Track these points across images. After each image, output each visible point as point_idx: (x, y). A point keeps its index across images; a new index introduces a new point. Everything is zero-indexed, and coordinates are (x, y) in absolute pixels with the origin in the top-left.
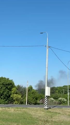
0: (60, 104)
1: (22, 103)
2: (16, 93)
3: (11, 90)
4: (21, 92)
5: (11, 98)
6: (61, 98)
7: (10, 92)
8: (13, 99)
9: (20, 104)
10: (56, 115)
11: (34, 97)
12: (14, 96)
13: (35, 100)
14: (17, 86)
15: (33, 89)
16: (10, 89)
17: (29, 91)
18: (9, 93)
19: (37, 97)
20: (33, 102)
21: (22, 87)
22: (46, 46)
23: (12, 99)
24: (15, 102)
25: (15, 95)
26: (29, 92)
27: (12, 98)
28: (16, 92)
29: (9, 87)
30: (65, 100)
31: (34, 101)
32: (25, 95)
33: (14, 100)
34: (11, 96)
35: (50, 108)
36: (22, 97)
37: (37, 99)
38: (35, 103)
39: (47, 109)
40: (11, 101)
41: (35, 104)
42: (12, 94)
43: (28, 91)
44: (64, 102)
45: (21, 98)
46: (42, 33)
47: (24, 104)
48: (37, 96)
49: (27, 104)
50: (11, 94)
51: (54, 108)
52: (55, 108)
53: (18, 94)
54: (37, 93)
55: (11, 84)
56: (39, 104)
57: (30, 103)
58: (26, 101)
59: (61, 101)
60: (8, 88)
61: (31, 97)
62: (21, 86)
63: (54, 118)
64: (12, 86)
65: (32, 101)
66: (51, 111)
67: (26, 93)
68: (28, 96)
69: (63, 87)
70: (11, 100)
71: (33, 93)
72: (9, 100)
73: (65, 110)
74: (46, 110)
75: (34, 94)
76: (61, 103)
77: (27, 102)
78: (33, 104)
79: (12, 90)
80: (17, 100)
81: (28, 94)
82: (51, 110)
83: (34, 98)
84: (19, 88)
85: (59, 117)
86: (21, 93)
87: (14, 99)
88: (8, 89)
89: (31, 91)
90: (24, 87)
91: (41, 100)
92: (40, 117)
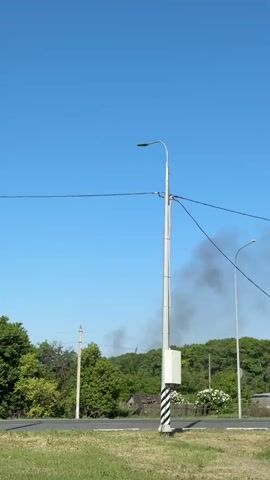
0: (207, 411)
1: (59, 412)
2: (37, 375)
3: (15, 364)
4: (54, 371)
5: (18, 392)
6: (207, 391)
7: (13, 370)
8: (23, 398)
9: (51, 416)
10: (214, 458)
11: (107, 389)
12: (30, 387)
13: (109, 400)
14: (38, 347)
15: (102, 356)
16: (13, 361)
17: (86, 364)
18: (9, 376)
19: (118, 387)
20: (103, 409)
21: (60, 348)
22: (161, 195)
23: (19, 397)
24: (33, 410)
25: (33, 381)
26: (87, 369)
27: (22, 395)
28: (35, 370)
29: (8, 351)
30: (226, 397)
31: (106, 404)
32: (70, 383)
33: (30, 403)
34: (18, 387)
35: (179, 430)
36: (59, 388)
37: (116, 395)
38: (109, 411)
39: (171, 434)
40: (18, 405)
41: (112, 415)
42: (21, 379)
43: (83, 365)
44: (221, 405)
45: (58, 394)
46: (145, 145)
47: (67, 417)
48: (117, 383)
49: (81, 417)
50: (17, 379)
51: (195, 431)
52: (200, 431)
53: (42, 379)
54: (116, 373)
55: (16, 339)
56: (125, 414)
57: (92, 413)
58: (74, 405)
59: (207, 401)
60: (7, 355)
61: (94, 389)
62: (56, 347)
63: (208, 468)
64: (22, 348)
65: (98, 406)
66: (188, 441)
67: (74, 375)
68: (82, 384)
69: (207, 344)
70: (18, 400)
71: (102, 373)
72: (9, 403)
73: (238, 437)
74: (170, 440)
75: (104, 376)
76: (208, 407)
77: (80, 409)
78: (104, 413)
79: (22, 365)
80: (41, 399)
81: (81, 376)
82: (187, 438)
83: (105, 393)
84: (46, 353)
85: (225, 464)
86: (54, 374)
87: (30, 396)
88: (6, 360)
89: (93, 365)
90: (67, 352)
91: (132, 401)
92: (157, 466)
